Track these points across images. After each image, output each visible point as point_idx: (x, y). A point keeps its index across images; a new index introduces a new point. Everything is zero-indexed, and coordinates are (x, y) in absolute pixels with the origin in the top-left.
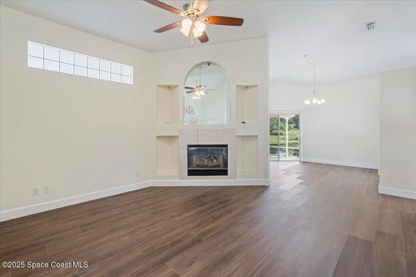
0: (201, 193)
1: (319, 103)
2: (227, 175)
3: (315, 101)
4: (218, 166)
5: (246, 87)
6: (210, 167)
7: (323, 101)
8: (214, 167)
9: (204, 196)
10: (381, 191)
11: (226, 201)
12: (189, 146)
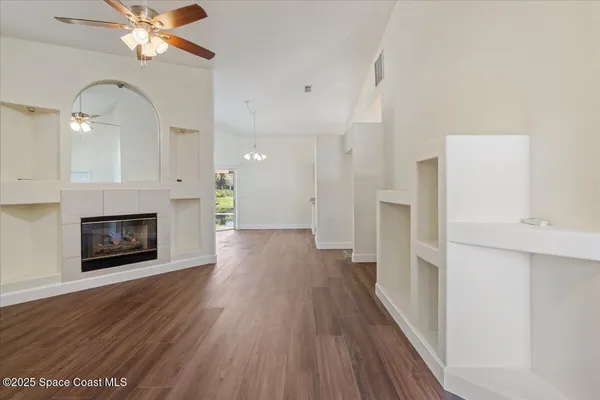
0: (119, 293)
1: (260, 159)
2: (156, 258)
3: (257, 156)
4: (139, 247)
5: (183, 131)
6: (125, 251)
7: (264, 157)
8: (131, 249)
9: (130, 295)
10: (318, 247)
11: (169, 294)
12: (83, 220)
